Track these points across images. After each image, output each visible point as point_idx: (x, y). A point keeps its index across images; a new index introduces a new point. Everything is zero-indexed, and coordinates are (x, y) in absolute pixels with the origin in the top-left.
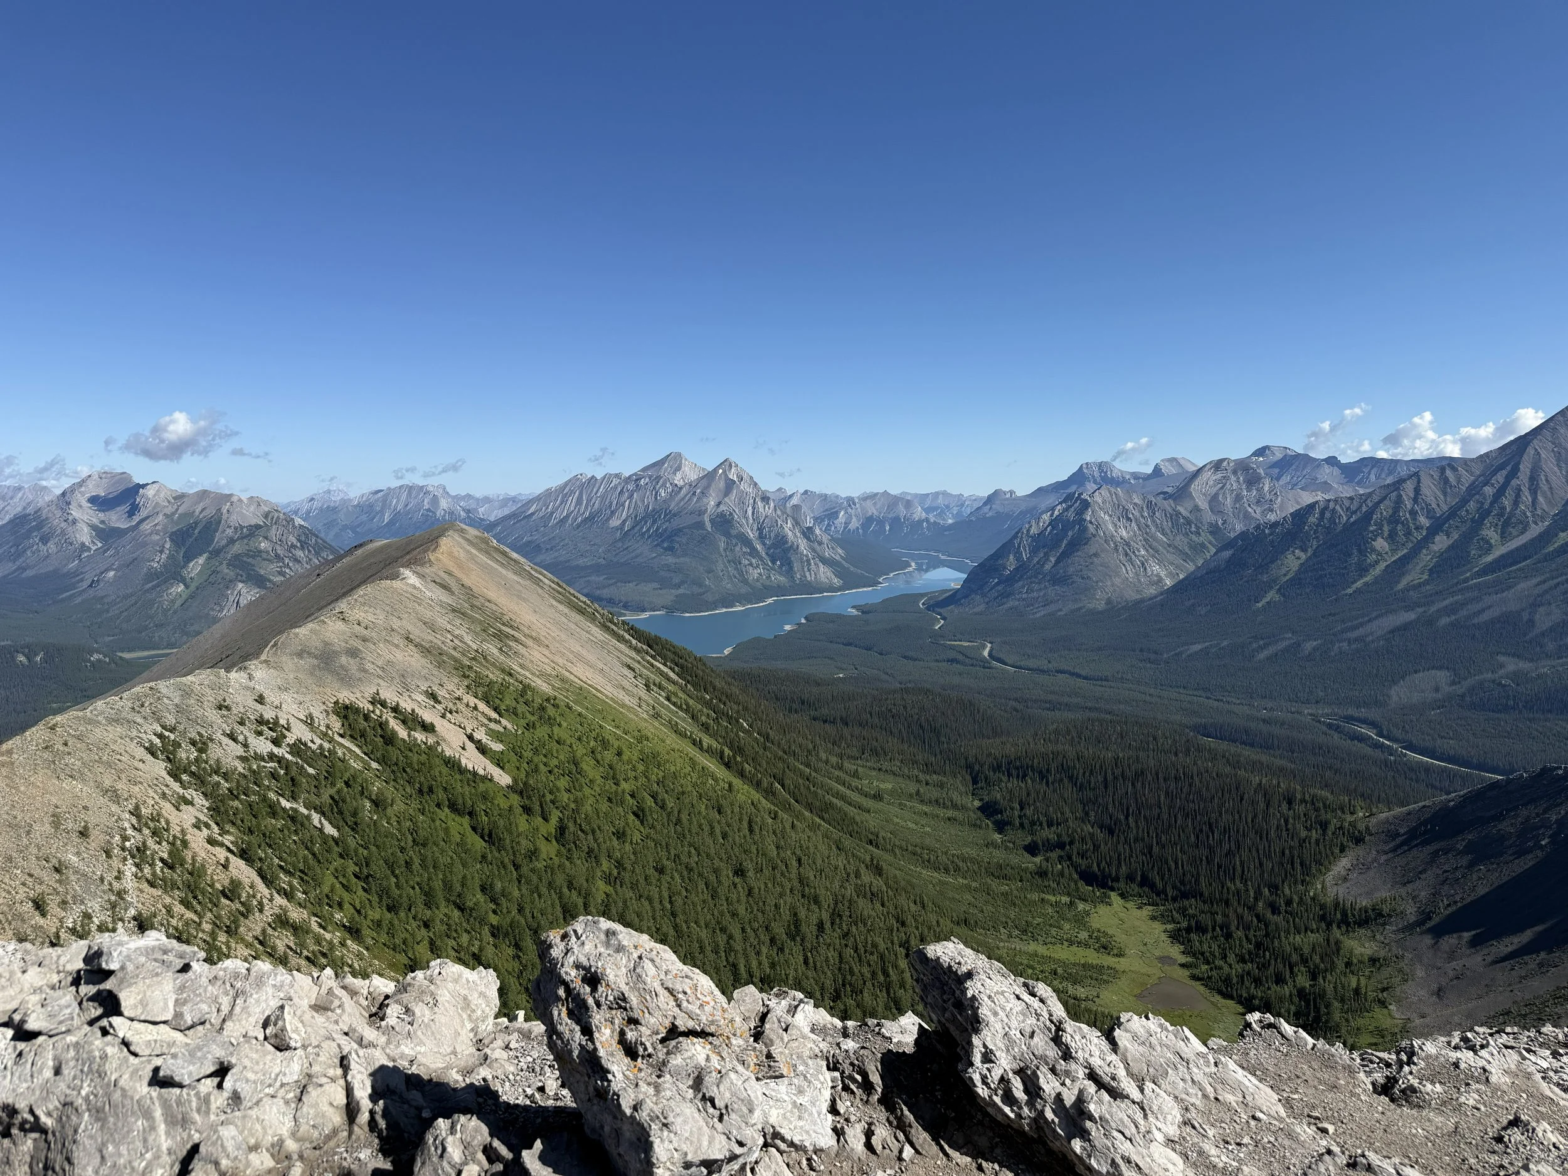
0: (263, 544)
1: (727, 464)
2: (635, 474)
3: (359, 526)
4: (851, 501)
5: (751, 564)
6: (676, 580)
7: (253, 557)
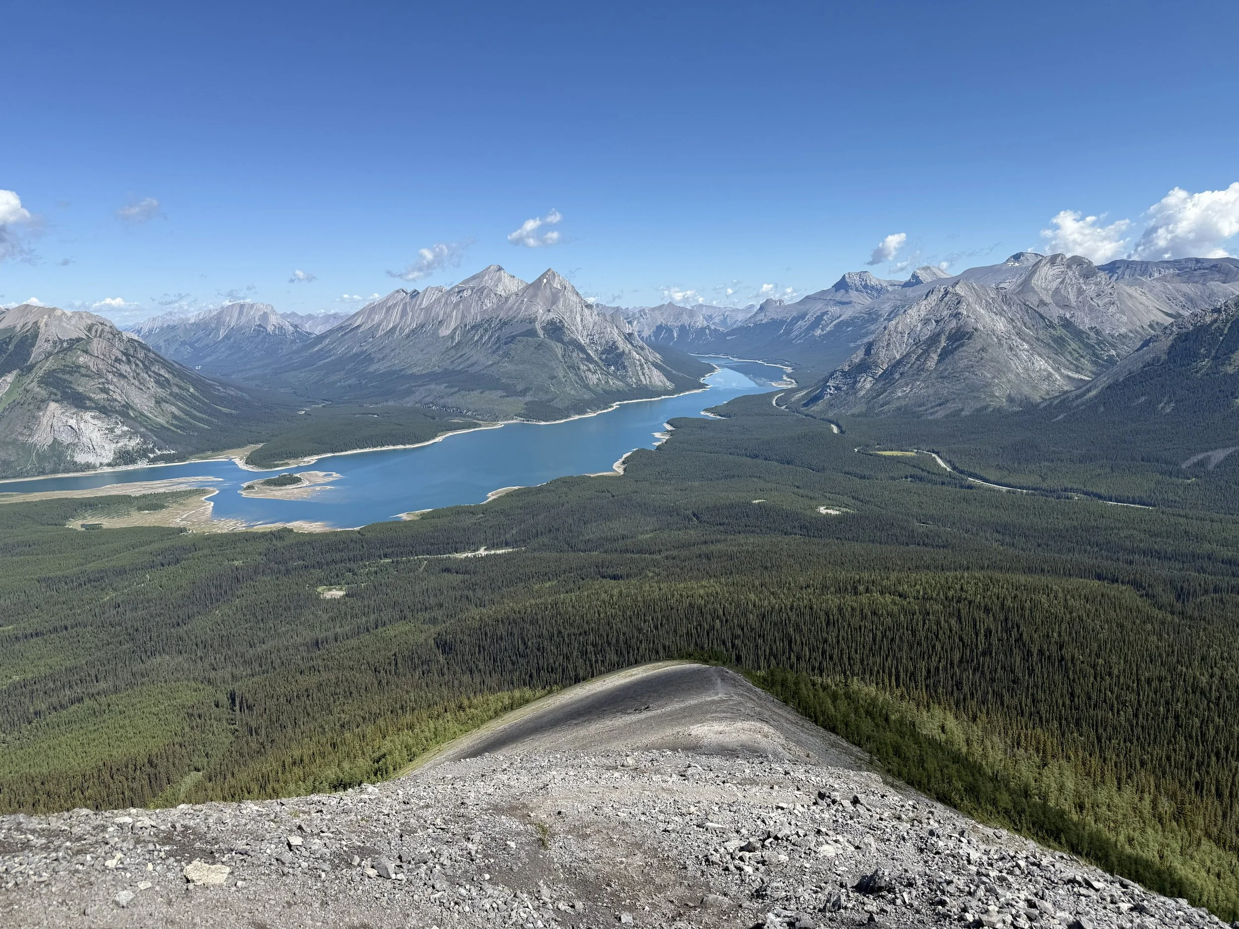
0: (81, 359)
1: (549, 274)
2: (457, 286)
3: (196, 342)
4: (642, 312)
5: (589, 370)
6: (520, 388)
7: (71, 373)
